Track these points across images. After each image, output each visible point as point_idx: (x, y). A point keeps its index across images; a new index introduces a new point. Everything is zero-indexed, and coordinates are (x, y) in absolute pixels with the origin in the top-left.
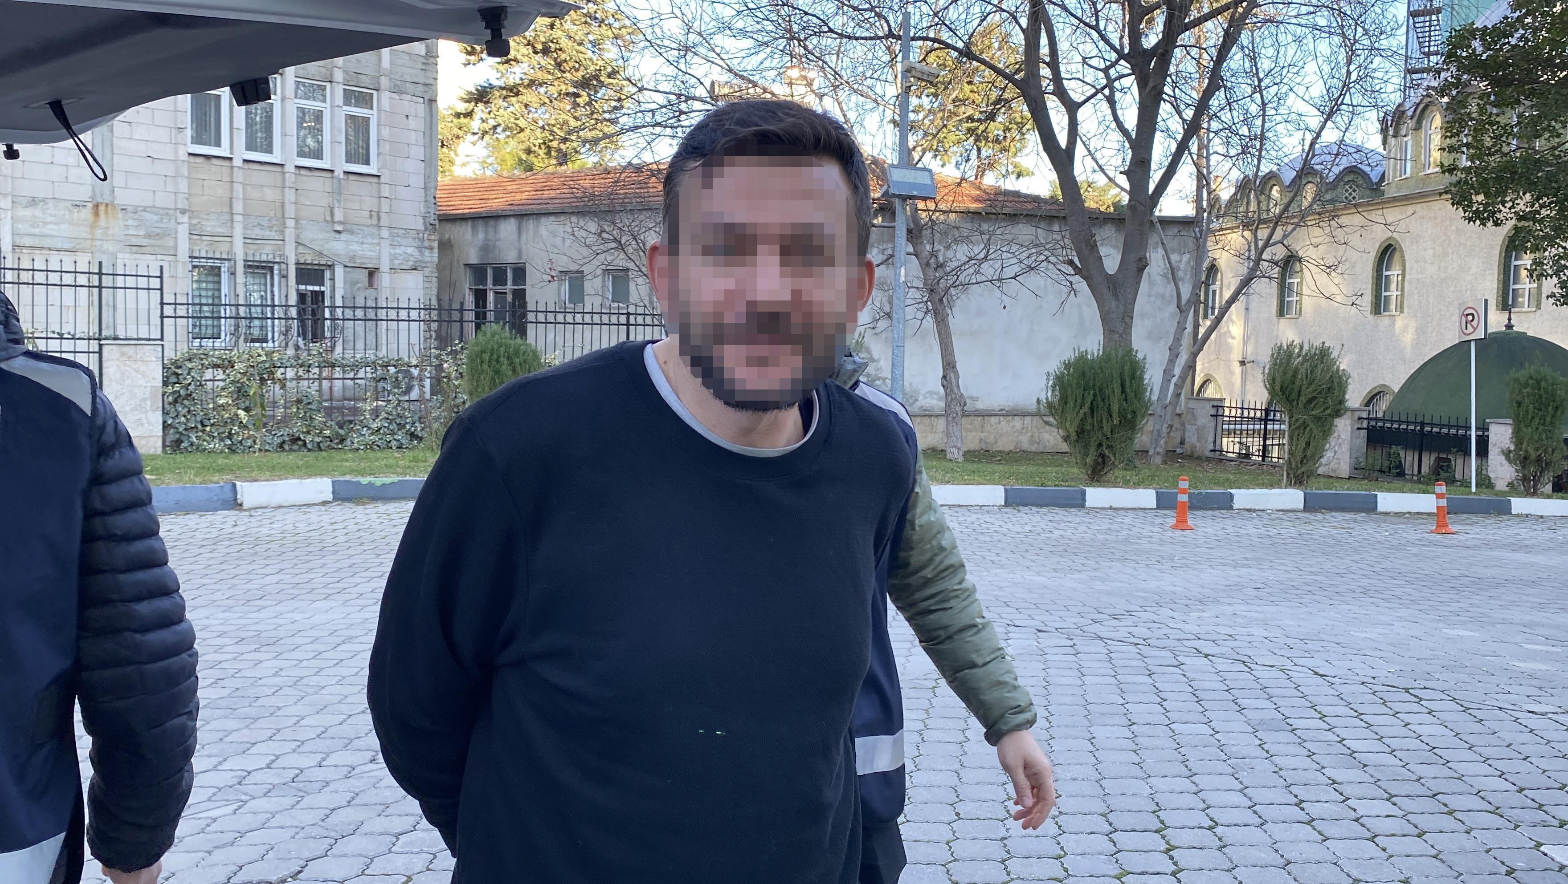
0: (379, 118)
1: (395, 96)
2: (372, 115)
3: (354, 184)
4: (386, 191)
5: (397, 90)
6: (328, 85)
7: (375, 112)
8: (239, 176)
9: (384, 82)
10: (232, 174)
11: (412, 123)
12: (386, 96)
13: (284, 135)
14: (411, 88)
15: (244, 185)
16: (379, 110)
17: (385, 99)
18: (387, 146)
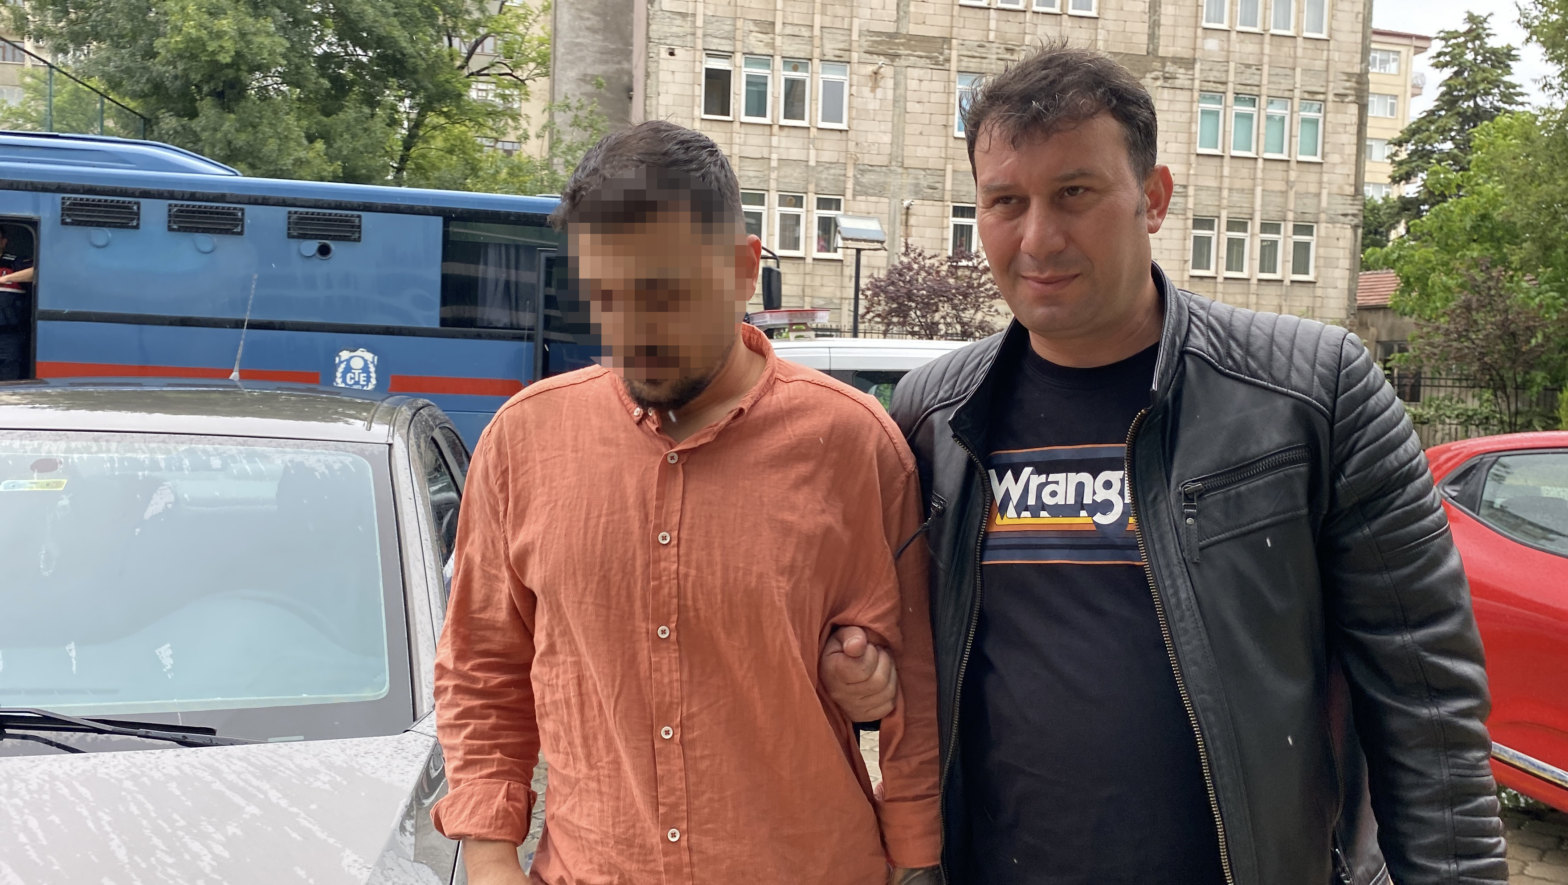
0: (1317, 243)
1: (1330, 225)
2: (1312, 240)
3: (1297, 288)
4: (1319, 292)
5: (1332, 221)
6: (1283, 223)
7: (1315, 237)
8: (1220, 288)
9: (1323, 216)
10: (1215, 287)
11: (1341, 243)
12: (1323, 226)
13: (1251, 259)
14: (1342, 218)
15: (1223, 293)
16: (1318, 236)
17: (1322, 229)
18: (1322, 261)
